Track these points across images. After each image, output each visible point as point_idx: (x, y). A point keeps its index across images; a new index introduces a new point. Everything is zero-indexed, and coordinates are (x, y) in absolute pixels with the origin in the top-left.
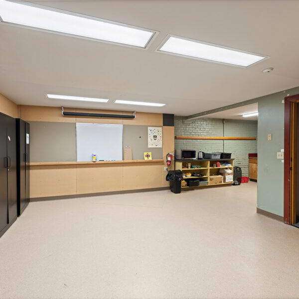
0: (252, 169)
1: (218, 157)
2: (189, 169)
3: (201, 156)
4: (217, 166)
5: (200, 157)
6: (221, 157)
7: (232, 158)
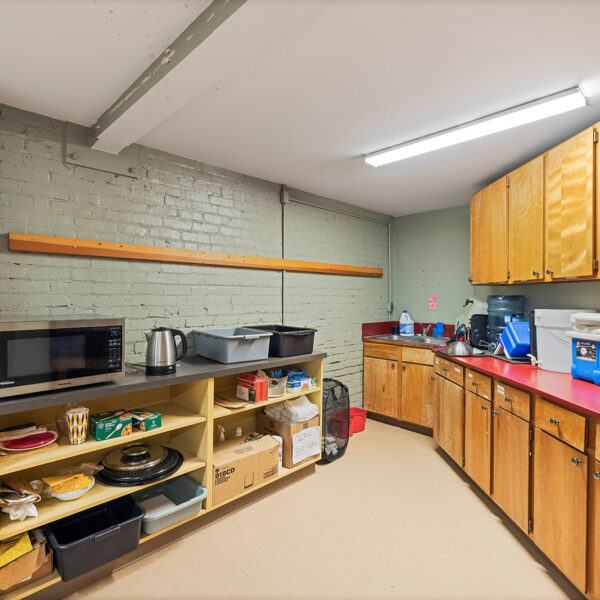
0: (374, 377)
1: (259, 352)
2: (80, 446)
3: (164, 353)
4: (252, 398)
5: (157, 363)
6: (274, 352)
7: (317, 349)
